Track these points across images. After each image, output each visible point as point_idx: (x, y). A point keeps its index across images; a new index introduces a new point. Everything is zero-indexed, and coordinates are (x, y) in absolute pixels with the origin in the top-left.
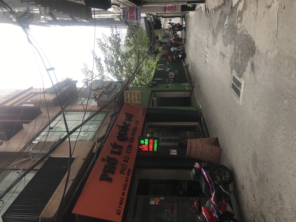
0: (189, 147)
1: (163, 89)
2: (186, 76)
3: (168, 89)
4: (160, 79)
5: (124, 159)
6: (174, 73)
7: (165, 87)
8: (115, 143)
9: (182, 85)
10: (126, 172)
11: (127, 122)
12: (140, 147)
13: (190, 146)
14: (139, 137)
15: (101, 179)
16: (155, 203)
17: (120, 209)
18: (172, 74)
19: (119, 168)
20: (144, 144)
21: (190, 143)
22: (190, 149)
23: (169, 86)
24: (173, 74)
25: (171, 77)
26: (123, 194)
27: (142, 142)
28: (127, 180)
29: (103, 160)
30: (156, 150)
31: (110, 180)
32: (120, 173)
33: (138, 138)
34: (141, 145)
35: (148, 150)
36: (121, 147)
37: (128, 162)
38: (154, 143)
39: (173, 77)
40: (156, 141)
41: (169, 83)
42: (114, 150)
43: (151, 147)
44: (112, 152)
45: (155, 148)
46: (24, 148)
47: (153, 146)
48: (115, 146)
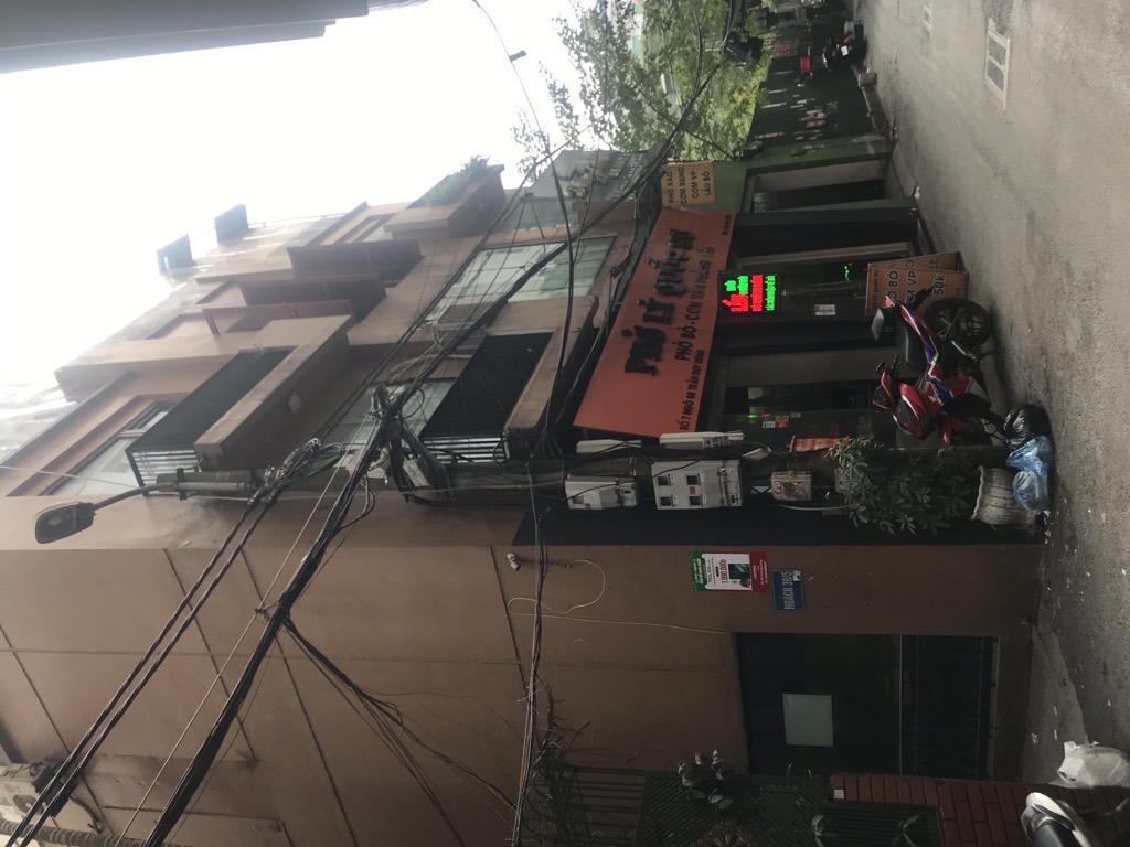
0: (873, 286)
1: (786, 160)
2: (868, 115)
3: (804, 159)
4: (775, 135)
5: (681, 332)
6: (824, 112)
7: (792, 153)
8: (651, 299)
9: (854, 141)
10: (692, 358)
11: (679, 252)
12: (724, 302)
13: (876, 282)
14: (720, 271)
15: (628, 370)
16: (777, 424)
17: (685, 420)
18: (816, 114)
19: (670, 350)
20: (737, 292)
21: (873, 271)
22: (876, 291)
23: (806, 150)
24: (821, 115)
25: (812, 124)
26: (691, 396)
27: (730, 286)
28: (696, 370)
29: (626, 333)
30: (771, 306)
31: (653, 371)
32: (676, 357)
33: (719, 275)
34: (728, 295)
35: (750, 309)
36: (671, 308)
37: (693, 337)
38: (765, 286)
39: (820, 123)
40: (771, 279)
41: (806, 140)
42: (652, 314)
43: (757, 298)
44: (647, 318)
45: (769, 302)
46: (411, 331)
47: (765, 295)
48: (652, 305)
